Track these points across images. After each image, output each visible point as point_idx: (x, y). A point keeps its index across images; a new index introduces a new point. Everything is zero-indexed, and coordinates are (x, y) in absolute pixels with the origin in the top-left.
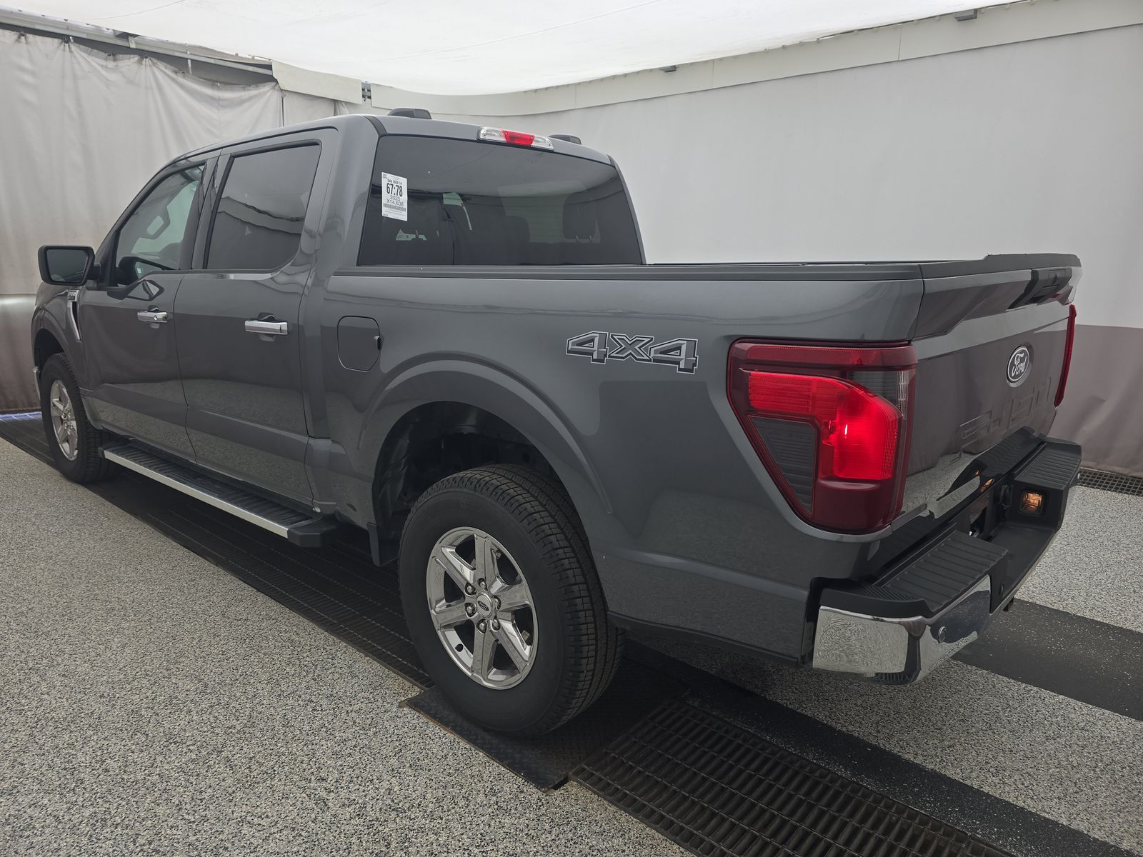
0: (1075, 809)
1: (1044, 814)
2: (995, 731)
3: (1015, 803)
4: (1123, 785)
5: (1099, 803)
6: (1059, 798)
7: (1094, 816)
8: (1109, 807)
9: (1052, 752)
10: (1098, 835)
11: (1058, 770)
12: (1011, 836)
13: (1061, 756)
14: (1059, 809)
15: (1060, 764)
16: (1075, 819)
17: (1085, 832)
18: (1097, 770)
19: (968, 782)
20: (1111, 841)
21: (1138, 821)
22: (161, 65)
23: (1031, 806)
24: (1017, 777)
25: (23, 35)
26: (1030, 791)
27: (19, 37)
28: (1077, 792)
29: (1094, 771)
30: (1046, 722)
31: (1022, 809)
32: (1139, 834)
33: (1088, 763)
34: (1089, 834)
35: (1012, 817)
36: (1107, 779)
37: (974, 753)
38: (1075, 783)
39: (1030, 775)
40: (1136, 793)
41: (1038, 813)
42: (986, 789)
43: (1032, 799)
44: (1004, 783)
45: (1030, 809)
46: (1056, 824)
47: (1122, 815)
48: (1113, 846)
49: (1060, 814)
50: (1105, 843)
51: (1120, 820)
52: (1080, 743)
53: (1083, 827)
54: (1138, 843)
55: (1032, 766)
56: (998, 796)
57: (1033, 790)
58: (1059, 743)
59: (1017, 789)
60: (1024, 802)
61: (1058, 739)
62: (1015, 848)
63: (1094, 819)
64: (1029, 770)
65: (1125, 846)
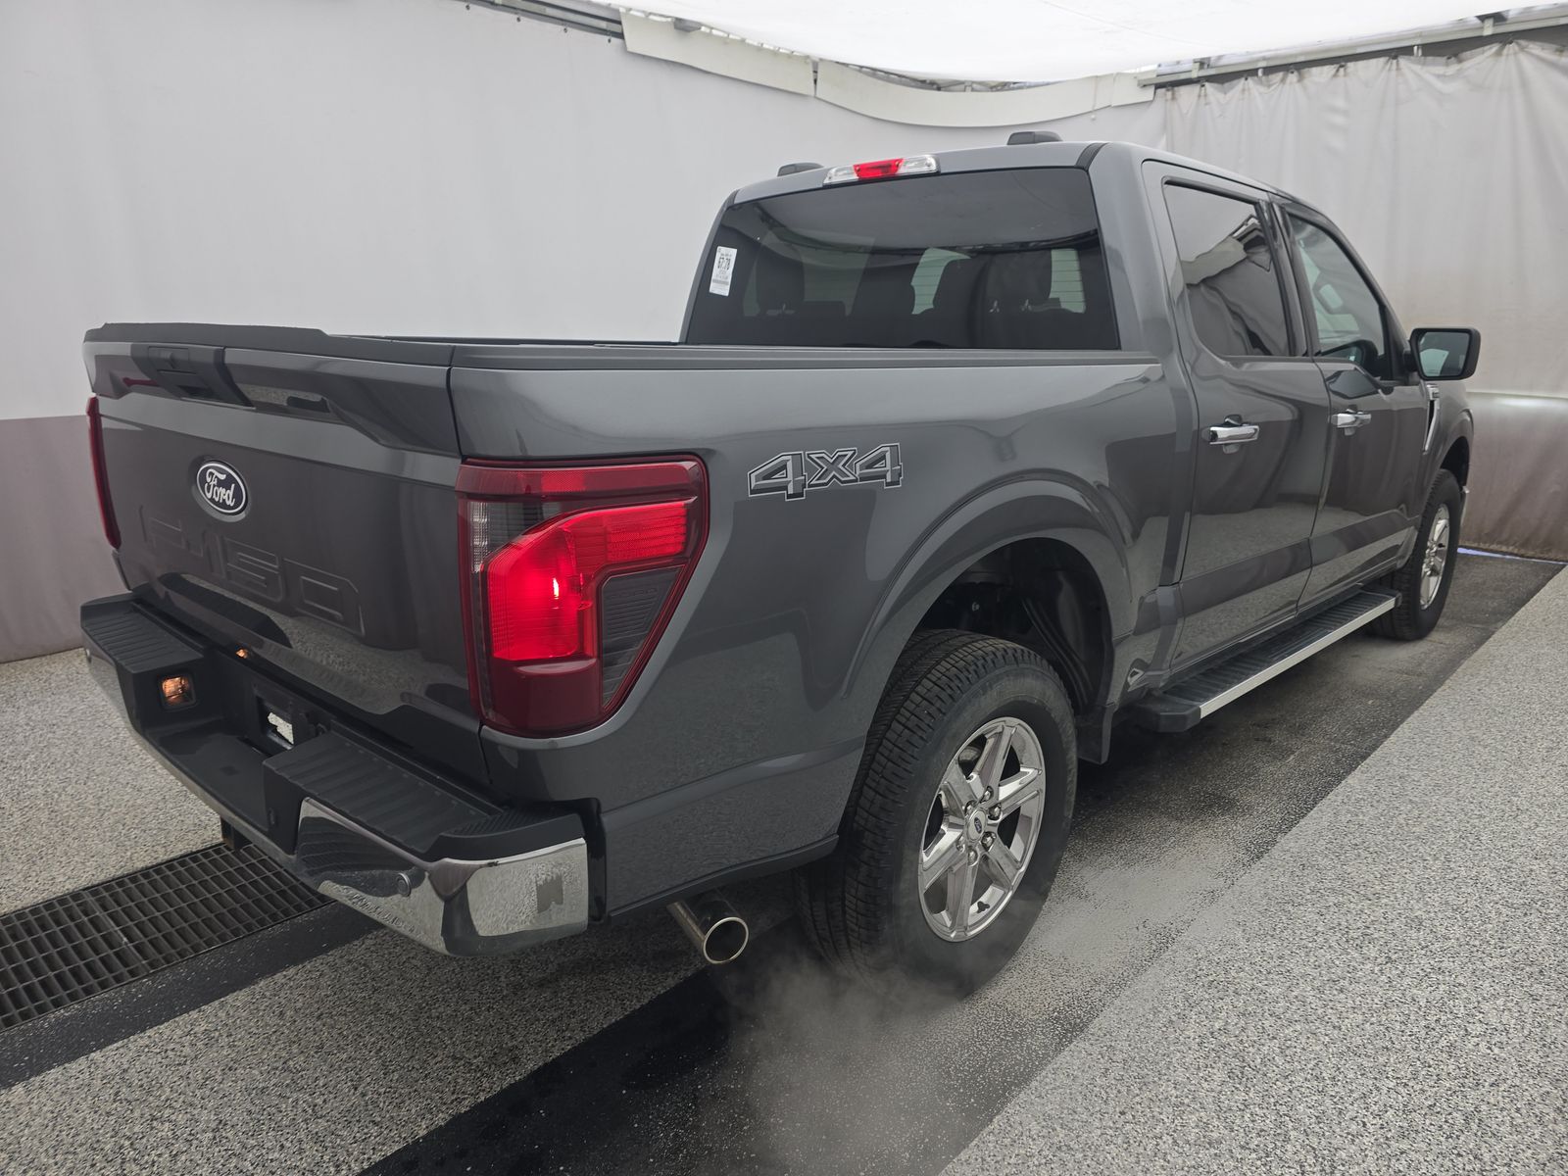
0: (100, 1076)
1: (120, 1043)
2: (278, 1072)
3: (156, 1028)
4: (82, 1153)
5: (84, 1106)
6: (125, 1071)
7: (76, 1086)
8: (69, 1111)
9: (196, 1112)
10: (55, 1073)
11: (163, 1098)
12: (122, 1003)
13: (181, 1118)
14: (113, 1061)
15: (170, 1106)
16: (89, 1067)
17: (66, 1065)
18: (127, 1143)
19: (216, 1003)
20: (36, 1080)
21: (27, 1125)
22: (1535, 48)
23: (140, 1040)
24: (187, 1050)
25: (1342, 66)
26: (158, 1051)
27: (1338, 71)
28: (117, 1094)
29: (129, 1138)
30: (253, 1142)
31: (143, 1030)
32: (15, 1112)
33: (144, 1140)
34: (61, 1068)
35: (141, 1015)
36: (105, 1143)
37: (254, 1030)
38: (130, 1102)
39: (179, 1064)
40: (58, 1158)
41: (126, 1040)
42: (194, 1014)
43: (147, 1046)
44: (189, 1034)
45: (136, 1036)
46: (100, 1047)
47: (50, 1115)
48: (29, 1078)
49: (109, 1058)
50: (38, 1074)
51: (45, 1109)
52: (183, 1158)
53: (74, 1067)
54: (8, 1102)
55: (190, 1075)
56: (177, 1019)
57: (157, 1053)
58: (204, 1131)
59: (170, 1040)
60: (149, 1037)
61: (211, 1135)
62: (108, 999)
63: (72, 1084)
64: (187, 1068)
65: (19, 1089)
